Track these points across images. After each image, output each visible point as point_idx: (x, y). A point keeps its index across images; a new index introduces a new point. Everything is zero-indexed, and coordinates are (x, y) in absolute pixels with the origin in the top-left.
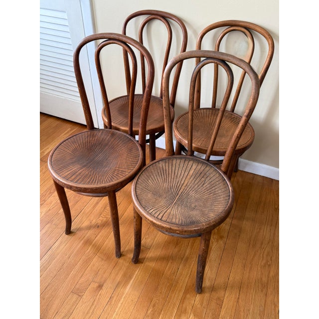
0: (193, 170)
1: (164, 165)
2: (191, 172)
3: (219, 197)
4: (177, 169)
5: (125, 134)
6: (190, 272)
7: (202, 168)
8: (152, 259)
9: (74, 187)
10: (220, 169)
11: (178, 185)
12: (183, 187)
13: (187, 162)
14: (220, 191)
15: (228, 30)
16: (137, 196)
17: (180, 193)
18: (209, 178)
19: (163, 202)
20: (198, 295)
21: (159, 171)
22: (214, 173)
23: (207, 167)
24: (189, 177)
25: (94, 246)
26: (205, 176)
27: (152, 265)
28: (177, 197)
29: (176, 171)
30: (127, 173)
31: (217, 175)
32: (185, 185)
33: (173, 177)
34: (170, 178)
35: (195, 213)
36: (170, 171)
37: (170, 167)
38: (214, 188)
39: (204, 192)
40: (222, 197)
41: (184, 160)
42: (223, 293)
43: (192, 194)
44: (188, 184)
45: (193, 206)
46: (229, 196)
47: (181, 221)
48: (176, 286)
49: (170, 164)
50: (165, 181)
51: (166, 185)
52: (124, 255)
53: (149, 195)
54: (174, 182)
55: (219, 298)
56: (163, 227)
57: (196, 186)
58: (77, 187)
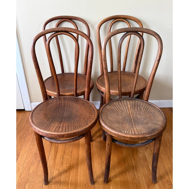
0: (129, 105)
1: (110, 107)
2: (129, 106)
3: (155, 114)
4: (119, 107)
5: (73, 97)
6: (142, 174)
7: (134, 102)
8: (115, 176)
9: (66, 134)
10: (144, 100)
11: (127, 115)
12: (131, 115)
13: (122, 102)
14: (153, 111)
15: (114, 21)
16: (110, 127)
17: (132, 118)
18: (141, 106)
19: (127, 126)
20: (156, 185)
21: (110, 111)
22: (142, 103)
23: (135, 101)
24: (129, 109)
25: (72, 184)
26: (139, 106)
27: (118, 179)
28: (133, 121)
29: (120, 108)
30: (93, 117)
31: (144, 103)
32: (131, 113)
33: (120, 111)
34: (119, 113)
35: (150, 125)
36: (116, 109)
37: (115, 107)
38: (148, 110)
39: (145, 114)
40: (156, 113)
41: (120, 101)
42: (168, 177)
43: (139, 116)
44: (132, 113)
45: (145, 122)
46: (160, 111)
47: (146, 131)
48: (140, 185)
49: (114, 106)
50: (118, 115)
51: (120, 117)
52: (96, 182)
53: (116, 125)
54: (124, 114)
55: (167, 181)
56: (139, 138)
57: (138, 112)
58: (68, 134)
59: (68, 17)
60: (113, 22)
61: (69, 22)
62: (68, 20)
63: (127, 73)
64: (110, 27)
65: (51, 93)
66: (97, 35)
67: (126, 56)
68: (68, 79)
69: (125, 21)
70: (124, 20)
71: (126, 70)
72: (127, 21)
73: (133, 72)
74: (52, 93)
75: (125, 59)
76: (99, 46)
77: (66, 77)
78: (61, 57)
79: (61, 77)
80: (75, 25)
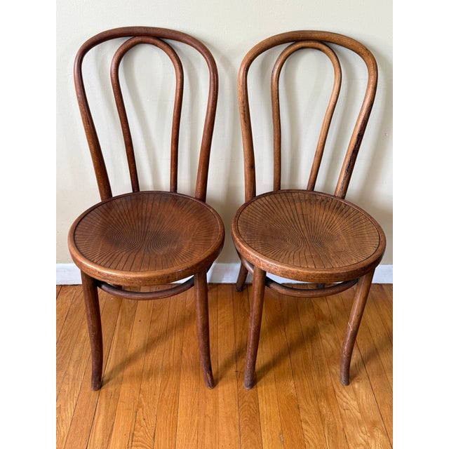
15: (292, 48)
59: (152, 32)
60: (287, 52)
61: (157, 46)
62: (151, 40)
63: (320, 198)
64: (277, 66)
65: (92, 270)
66: (239, 88)
67: (319, 149)
68: (148, 214)
69: (324, 48)
70: (320, 46)
71: (318, 187)
72: (330, 48)
73: (339, 194)
74: (96, 271)
75: (317, 159)
76: (243, 121)
77: (145, 208)
78: (130, 148)
79: (130, 206)
80: (172, 55)
